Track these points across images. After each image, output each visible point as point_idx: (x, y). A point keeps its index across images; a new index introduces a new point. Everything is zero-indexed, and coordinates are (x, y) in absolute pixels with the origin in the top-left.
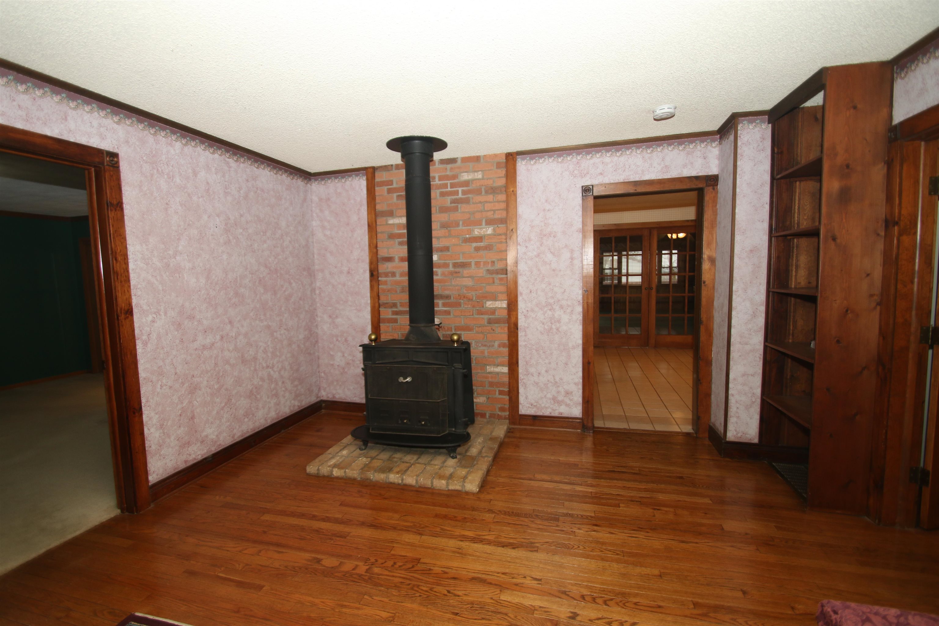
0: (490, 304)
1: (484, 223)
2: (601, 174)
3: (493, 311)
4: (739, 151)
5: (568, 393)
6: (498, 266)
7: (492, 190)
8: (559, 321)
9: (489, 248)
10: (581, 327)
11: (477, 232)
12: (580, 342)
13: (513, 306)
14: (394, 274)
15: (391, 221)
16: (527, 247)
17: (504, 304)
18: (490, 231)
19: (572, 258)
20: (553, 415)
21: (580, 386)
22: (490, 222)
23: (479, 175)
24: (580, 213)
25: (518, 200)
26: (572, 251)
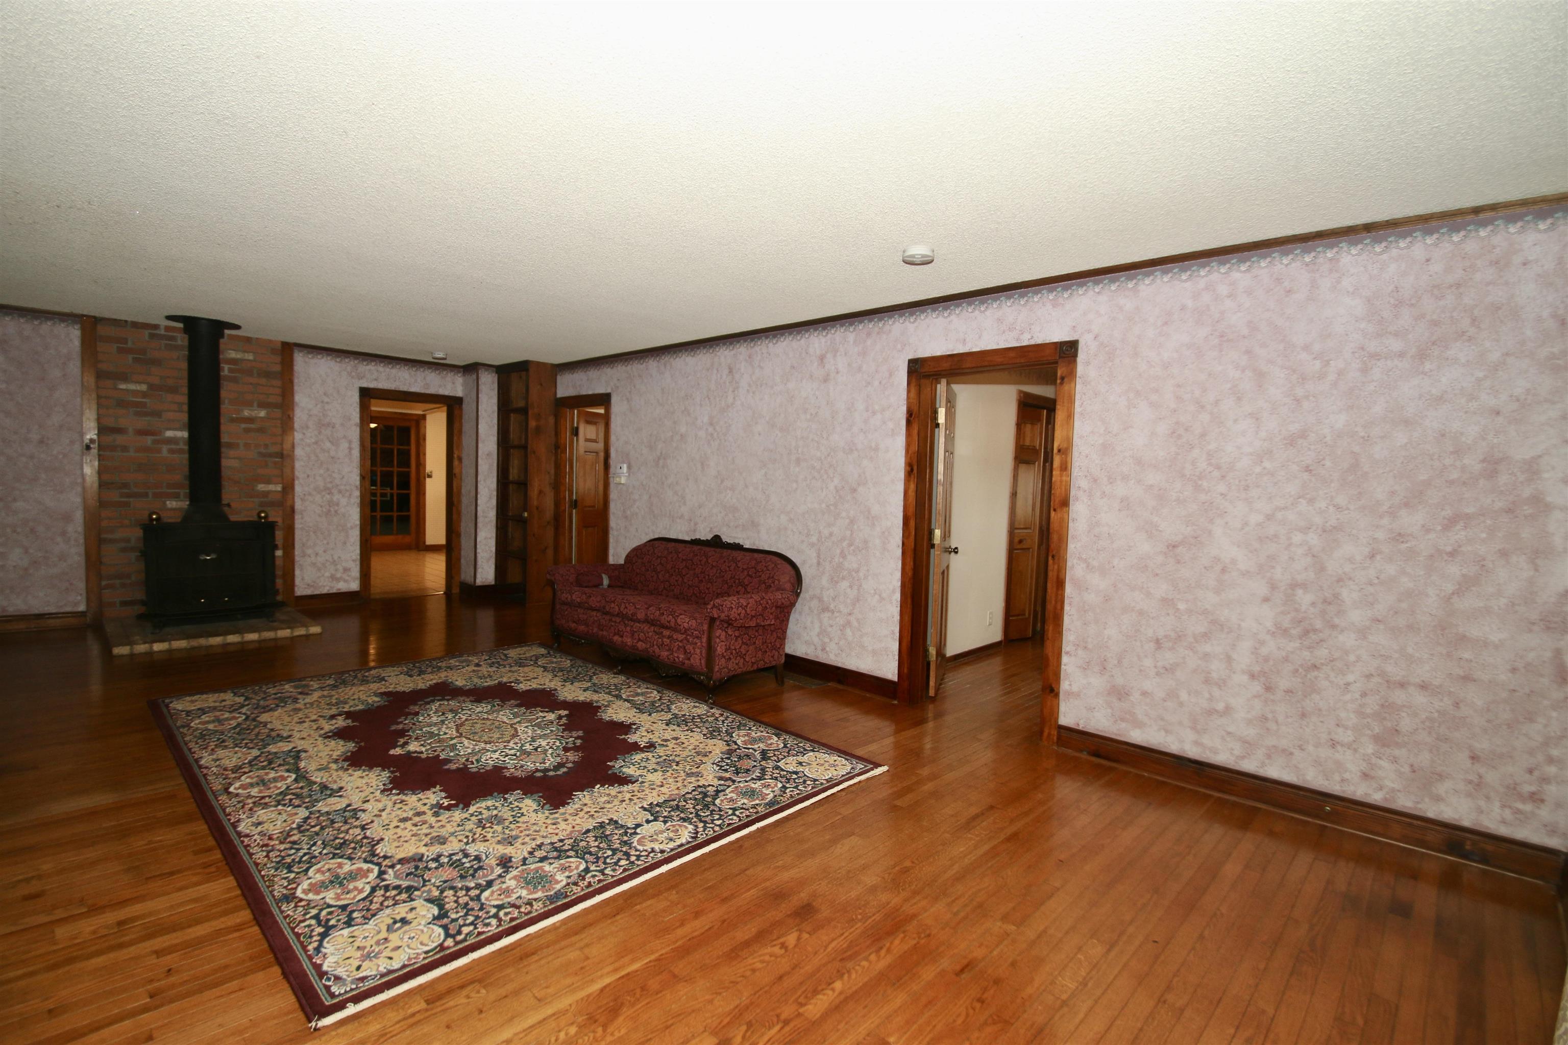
0: (261, 487)
1: (255, 404)
2: (376, 380)
3: (266, 494)
4: (480, 388)
5: (346, 570)
6: (273, 449)
7: (268, 375)
8: (338, 504)
9: (261, 430)
10: (359, 510)
11: (246, 413)
12: (358, 522)
13: (289, 488)
14: (125, 449)
15: (123, 386)
16: (304, 434)
17: (279, 488)
18: (262, 414)
19: (350, 449)
20: (331, 592)
21: (358, 563)
22: (262, 405)
23: (250, 357)
24: (358, 410)
25: (296, 388)
26: (350, 442)
